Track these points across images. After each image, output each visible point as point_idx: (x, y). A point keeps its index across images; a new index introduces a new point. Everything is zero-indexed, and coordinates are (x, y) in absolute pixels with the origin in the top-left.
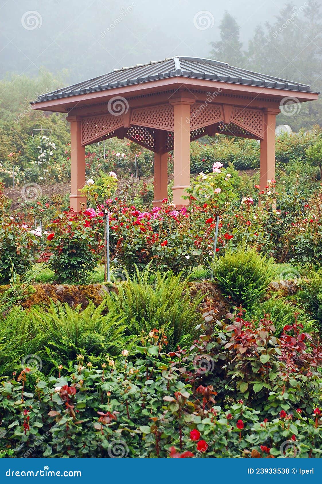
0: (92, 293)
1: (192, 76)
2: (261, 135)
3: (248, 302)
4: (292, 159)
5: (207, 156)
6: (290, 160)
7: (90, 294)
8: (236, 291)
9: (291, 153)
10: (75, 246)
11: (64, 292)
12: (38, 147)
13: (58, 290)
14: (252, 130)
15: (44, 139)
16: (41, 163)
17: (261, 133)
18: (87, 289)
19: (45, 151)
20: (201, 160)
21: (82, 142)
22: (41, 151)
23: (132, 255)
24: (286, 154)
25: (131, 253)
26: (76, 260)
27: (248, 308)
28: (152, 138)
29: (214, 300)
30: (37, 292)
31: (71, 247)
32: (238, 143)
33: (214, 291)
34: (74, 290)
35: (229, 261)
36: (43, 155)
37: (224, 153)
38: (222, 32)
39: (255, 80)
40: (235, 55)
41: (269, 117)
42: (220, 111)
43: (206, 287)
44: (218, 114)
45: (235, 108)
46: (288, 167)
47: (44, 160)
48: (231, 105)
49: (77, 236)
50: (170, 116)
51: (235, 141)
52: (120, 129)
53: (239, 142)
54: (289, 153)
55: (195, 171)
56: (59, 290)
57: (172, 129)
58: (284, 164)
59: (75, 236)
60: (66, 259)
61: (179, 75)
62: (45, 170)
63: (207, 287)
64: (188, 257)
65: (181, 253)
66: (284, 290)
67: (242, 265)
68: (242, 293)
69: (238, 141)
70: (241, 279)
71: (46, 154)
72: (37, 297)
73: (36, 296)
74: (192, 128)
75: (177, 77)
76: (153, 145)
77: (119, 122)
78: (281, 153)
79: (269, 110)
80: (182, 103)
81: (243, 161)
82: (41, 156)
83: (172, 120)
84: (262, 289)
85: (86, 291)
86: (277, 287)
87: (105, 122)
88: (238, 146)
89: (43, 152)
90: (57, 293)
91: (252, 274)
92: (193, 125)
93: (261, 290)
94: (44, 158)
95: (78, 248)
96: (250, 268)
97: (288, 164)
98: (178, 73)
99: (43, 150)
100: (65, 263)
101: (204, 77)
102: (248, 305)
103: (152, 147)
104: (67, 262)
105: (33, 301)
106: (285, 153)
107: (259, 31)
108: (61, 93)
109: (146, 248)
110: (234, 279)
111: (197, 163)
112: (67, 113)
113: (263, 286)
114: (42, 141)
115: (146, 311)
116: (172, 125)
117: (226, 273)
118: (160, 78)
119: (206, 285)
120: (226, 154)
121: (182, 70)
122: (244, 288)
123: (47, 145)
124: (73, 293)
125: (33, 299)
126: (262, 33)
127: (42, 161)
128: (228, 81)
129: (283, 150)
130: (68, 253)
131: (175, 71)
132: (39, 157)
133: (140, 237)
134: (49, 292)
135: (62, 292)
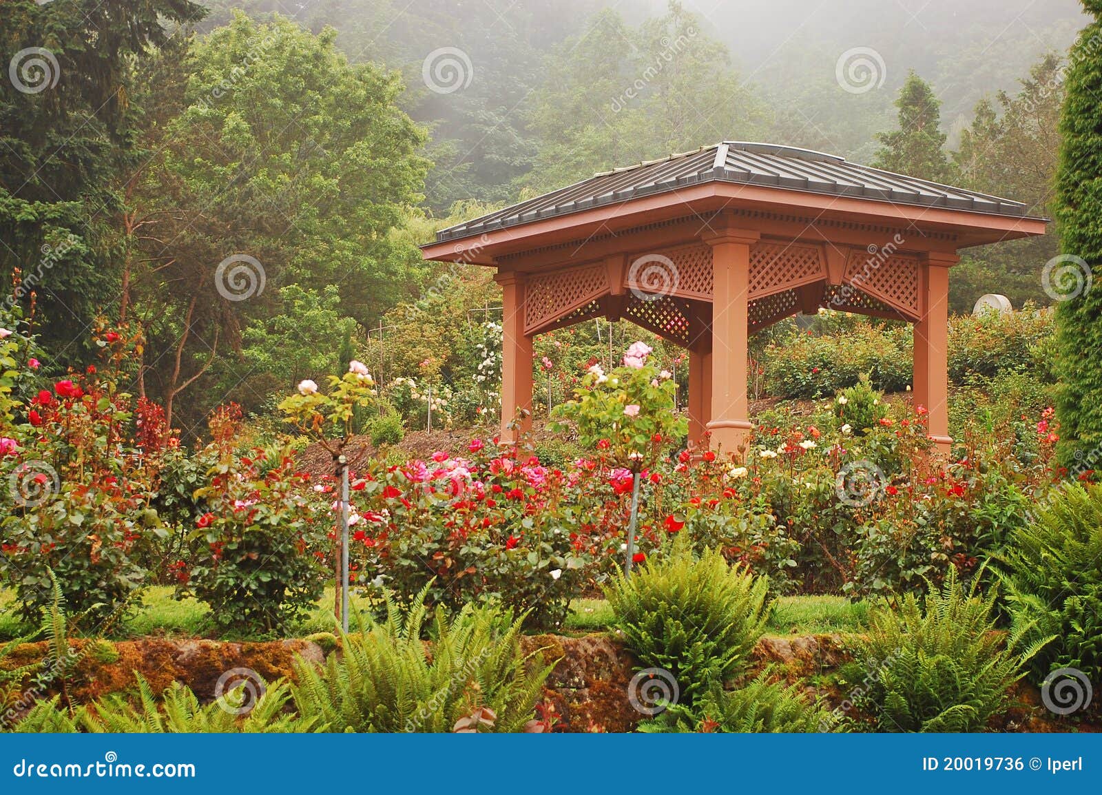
0: (276, 663)
1: (748, 180)
2: (914, 311)
3: (695, 690)
4: (1006, 367)
5: (821, 360)
6: (999, 370)
7: (271, 665)
8: (665, 661)
9: (1002, 354)
10: (257, 544)
11: (198, 659)
12: (480, 346)
13: (182, 653)
14: (894, 300)
15: (491, 329)
16: (483, 378)
17: (914, 305)
18: (262, 651)
19: (492, 354)
20: (810, 370)
21: (526, 328)
22: (484, 354)
23: (410, 568)
24: (992, 356)
25: (406, 563)
26: (257, 579)
27: (695, 704)
28: (683, 319)
29: (613, 681)
30: (120, 660)
31: (246, 546)
32: (890, 333)
33: (613, 659)
34: (226, 654)
35: (649, 584)
36: (487, 362)
37: (859, 353)
38: (901, 112)
39: (895, 189)
40: (930, 160)
41: (932, 270)
42: (818, 259)
43: (591, 650)
44: (813, 263)
45: (855, 251)
46: (994, 385)
47: (490, 373)
48: (845, 245)
49: (262, 519)
50: (706, 269)
51: (885, 329)
52: (602, 297)
53: (895, 331)
54: (998, 355)
55: (797, 393)
56: (185, 655)
57: (709, 296)
58: (986, 379)
59: (257, 518)
60: (230, 574)
61: (720, 178)
62: (492, 394)
63: (594, 649)
64: (556, 574)
65: (535, 563)
66: (803, 659)
67: (678, 594)
68: (680, 666)
69: (891, 329)
70: (676, 630)
71: (493, 359)
72: (121, 671)
73: (117, 670)
74: (752, 295)
75: (714, 182)
76: (687, 333)
77: (601, 283)
78: (981, 355)
79: (931, 256)
80: (730, 239)
81: (898, 372)
82: (485, 363)
83: (709, 277)
84: (731, 656)
85: (260, 657)
86: (786, 653)
87: (587, 285)
88: (891, 340)
89: (488, 355)
90: (178, 663)
91: (705, 617)
92: (754, 288)
93: (729, 658)
94: (489, 368)
95: (264, 549)
96: (701, 602)
97: (996, 379)
98: (719, 176)
99: (489, 351)
100: (227, 584)
101: (776, 184)
102: (695, 696)
103: (683, 337)
104: (232, 582)
105: (109, 683)
106: (988, 354)
107: (984, 111)
108: (481, 224)
109: (446, 550)
110: (658, 629)
111: (801, 376)
112: (495, 266)
113: (735, 648)
114: (487, 334)
115: (392, 708)
116: (709, 288)
117: (641, 613)
118: (681, 186)
119: (593, 643)
120: (861, 357)
121: (728, 168)
122: (684, 654)
123: (496, 342)
124: (223, 662)
125: (110, 677)
126: (992, 115)
127: (487, 375)
128: (833, 191)
129: (984, 347)
130: (239, 559)
131: (711, 170)
132: (480, 367)
133: (438, 522)
134: (154, 659)
135: (193, 659)
